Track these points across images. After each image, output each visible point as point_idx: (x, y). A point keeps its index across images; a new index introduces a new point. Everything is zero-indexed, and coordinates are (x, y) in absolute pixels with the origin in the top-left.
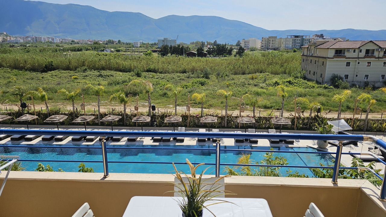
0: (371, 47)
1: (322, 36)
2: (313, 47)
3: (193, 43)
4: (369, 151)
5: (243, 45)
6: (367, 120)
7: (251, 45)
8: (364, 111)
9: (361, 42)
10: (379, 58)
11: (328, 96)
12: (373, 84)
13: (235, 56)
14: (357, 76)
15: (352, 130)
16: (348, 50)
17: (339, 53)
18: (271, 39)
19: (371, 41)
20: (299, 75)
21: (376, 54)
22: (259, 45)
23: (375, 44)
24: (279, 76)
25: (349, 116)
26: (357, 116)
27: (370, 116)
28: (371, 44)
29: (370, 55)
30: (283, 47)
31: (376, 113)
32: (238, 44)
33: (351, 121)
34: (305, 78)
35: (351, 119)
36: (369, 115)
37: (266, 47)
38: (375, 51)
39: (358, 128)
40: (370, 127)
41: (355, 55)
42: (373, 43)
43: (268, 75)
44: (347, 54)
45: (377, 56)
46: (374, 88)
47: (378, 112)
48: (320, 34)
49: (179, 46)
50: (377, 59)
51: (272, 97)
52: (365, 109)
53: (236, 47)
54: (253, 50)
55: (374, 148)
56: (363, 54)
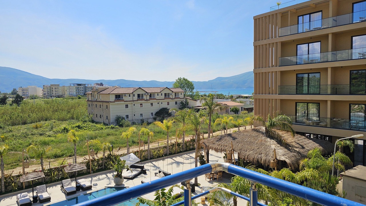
0: (140, 92)
1: (101, 84)
2: (96, 93)
4: (156, 176)
5: (20, 93)
6: (149, 150)
7: (30, 93)
8: (146, 143)
9: (133, 88)
10: (147, 100)
11: (116, 135)
12: (147, 120)
13: (11, 105)
14: (134, 115)
15: (140, 161)
16: (125, 94)
17: (118, 97)
18: (54, 87)
19: (140, 88)
20: (87, 119)
21: (145, 97)
22: (40, 93)
23: (143, 90)
24: (67, 122)
25: (136, 149)
26: (142, 148)
27: (151, 147)
29: (141, 98)
30: (67, 94)
31: (154, 143)
32: (14, 92)
33: (138, 153)
34: (93, 121)
35: (138, 152)
36: (150, 145)
37: (48, 95)
38: (144, 95)
39: (144, 158)
40: (152, 155)
41: (130, 98)
42: (141, 89)
43: (55, 122)
44: (125, 98)
45: (146, 99)
46: (149, 124)
47: (155, 142)
48: (99, 83)
50: (146, 101)
51: (62, 144)
52: (146, 141)
53: (12, 96)
54: (33, 98)
55: (158, 172)
56: (136, 98)
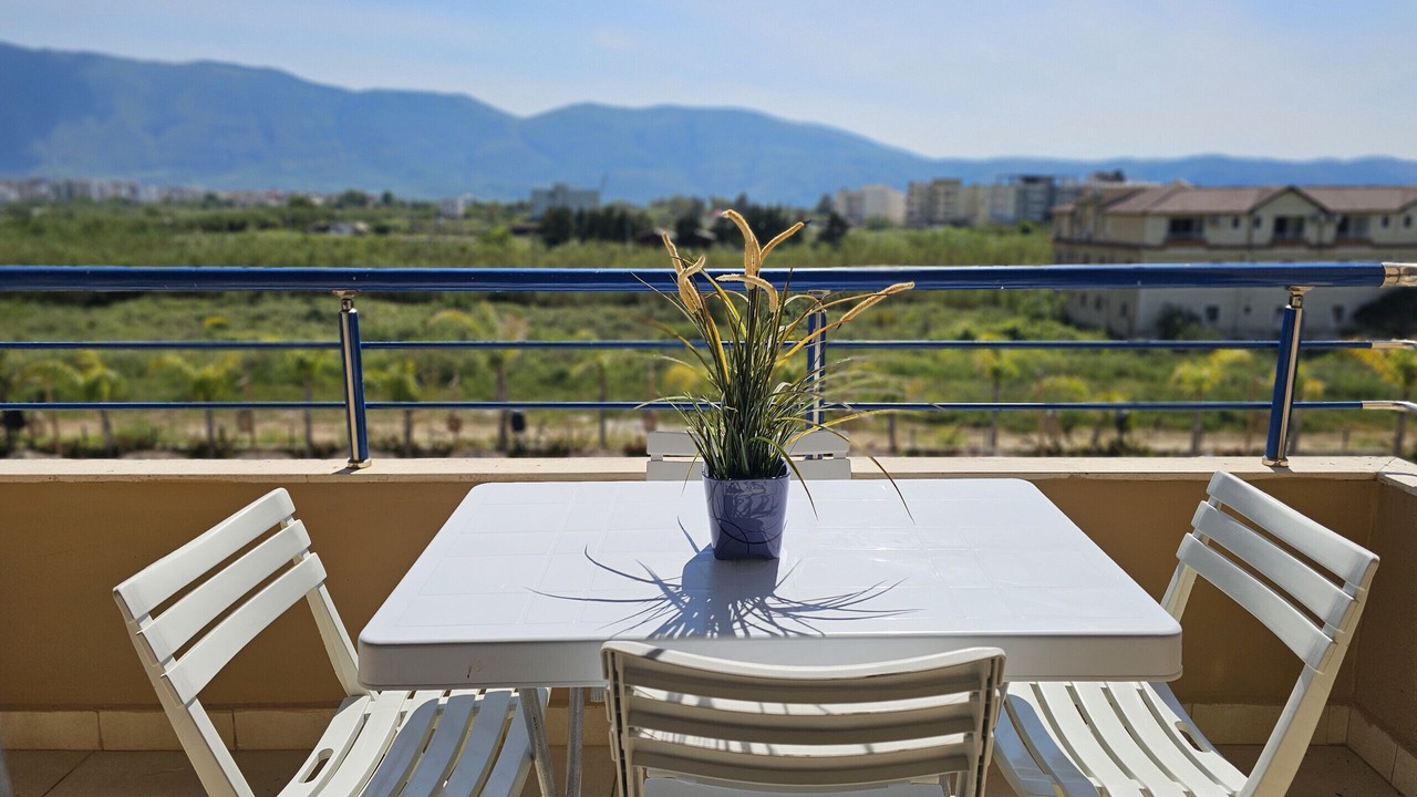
0: (1291, 208)
1: (1118, 177)
2: (1090, 211)
3: (660, 204)
5: (841, 209)
7: (870, 210)
9: (1256, 192)
10: (1320, 246)
11: (1153, 379)
13: (815, 246)
14: (1248, 310)
16: (1215, 218)
17: (1184, 228)
18: (941, 189)
19: (1291, 189)
20: (1046, 308)
21: (1311, 232)
22: (897, 209)
23: (1307, 198)
24: (977, 314)
28: (1291, 198)
29: (1289, 234)
30: (983, 214)
32: (825, 207)
34: (1066, 319)
37: (923, 216)
38: (1307, 221)
41: (1239, 236)
42: (1299, 193)
43: (935, 311)
44: (1211, 234)
45: (1314, 241)
47: (1330, 431)
48: (1110, 171)
49: (610, 210)
51: (955, 384)
53: (817, 218)
54: (878, 225)
56: (1265, 232)
